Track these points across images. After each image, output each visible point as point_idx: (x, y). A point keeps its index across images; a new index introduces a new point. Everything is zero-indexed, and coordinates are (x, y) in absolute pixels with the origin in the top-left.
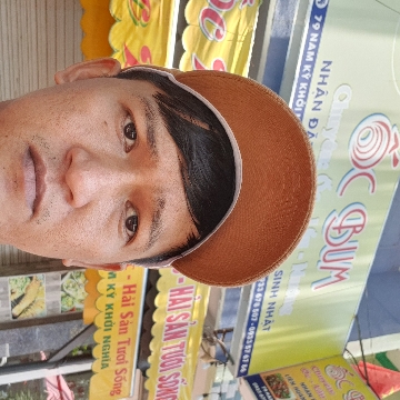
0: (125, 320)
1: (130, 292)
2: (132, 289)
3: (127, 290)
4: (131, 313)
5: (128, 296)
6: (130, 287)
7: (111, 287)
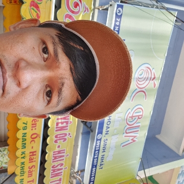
0: (31, 170)
1: (33, 155)
2: (34, 153)
3: (31, 154)
4: (34, 166)
5: (32, 157)
6: (33, 152)
7: (23, 153)
